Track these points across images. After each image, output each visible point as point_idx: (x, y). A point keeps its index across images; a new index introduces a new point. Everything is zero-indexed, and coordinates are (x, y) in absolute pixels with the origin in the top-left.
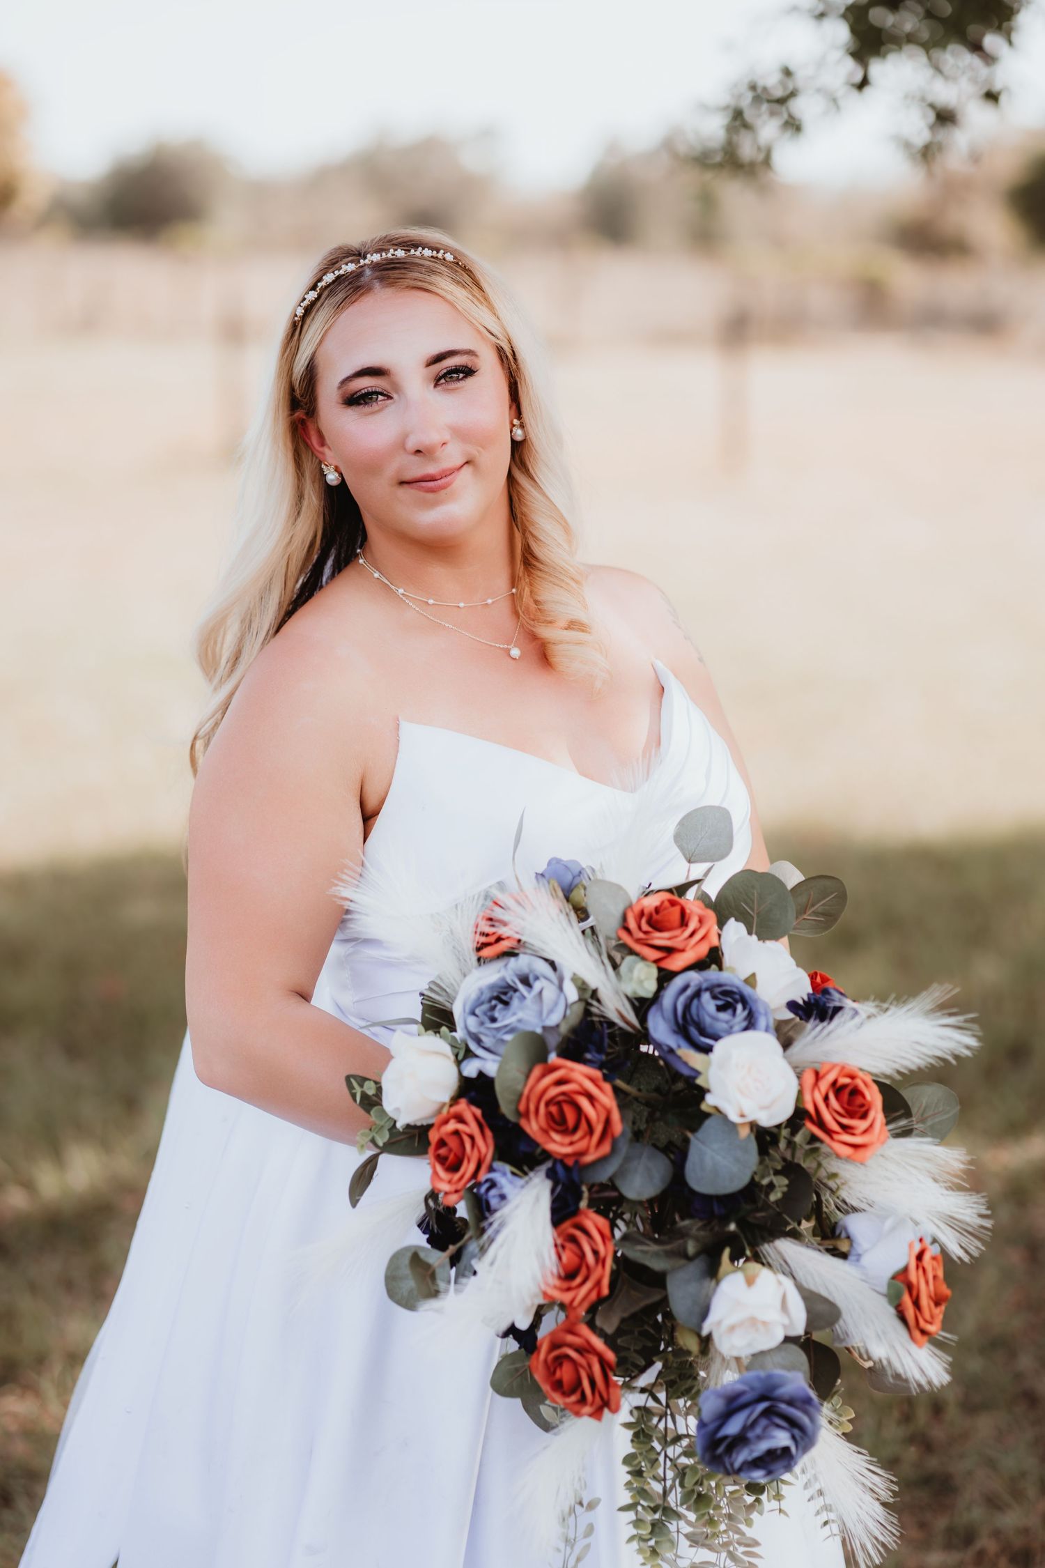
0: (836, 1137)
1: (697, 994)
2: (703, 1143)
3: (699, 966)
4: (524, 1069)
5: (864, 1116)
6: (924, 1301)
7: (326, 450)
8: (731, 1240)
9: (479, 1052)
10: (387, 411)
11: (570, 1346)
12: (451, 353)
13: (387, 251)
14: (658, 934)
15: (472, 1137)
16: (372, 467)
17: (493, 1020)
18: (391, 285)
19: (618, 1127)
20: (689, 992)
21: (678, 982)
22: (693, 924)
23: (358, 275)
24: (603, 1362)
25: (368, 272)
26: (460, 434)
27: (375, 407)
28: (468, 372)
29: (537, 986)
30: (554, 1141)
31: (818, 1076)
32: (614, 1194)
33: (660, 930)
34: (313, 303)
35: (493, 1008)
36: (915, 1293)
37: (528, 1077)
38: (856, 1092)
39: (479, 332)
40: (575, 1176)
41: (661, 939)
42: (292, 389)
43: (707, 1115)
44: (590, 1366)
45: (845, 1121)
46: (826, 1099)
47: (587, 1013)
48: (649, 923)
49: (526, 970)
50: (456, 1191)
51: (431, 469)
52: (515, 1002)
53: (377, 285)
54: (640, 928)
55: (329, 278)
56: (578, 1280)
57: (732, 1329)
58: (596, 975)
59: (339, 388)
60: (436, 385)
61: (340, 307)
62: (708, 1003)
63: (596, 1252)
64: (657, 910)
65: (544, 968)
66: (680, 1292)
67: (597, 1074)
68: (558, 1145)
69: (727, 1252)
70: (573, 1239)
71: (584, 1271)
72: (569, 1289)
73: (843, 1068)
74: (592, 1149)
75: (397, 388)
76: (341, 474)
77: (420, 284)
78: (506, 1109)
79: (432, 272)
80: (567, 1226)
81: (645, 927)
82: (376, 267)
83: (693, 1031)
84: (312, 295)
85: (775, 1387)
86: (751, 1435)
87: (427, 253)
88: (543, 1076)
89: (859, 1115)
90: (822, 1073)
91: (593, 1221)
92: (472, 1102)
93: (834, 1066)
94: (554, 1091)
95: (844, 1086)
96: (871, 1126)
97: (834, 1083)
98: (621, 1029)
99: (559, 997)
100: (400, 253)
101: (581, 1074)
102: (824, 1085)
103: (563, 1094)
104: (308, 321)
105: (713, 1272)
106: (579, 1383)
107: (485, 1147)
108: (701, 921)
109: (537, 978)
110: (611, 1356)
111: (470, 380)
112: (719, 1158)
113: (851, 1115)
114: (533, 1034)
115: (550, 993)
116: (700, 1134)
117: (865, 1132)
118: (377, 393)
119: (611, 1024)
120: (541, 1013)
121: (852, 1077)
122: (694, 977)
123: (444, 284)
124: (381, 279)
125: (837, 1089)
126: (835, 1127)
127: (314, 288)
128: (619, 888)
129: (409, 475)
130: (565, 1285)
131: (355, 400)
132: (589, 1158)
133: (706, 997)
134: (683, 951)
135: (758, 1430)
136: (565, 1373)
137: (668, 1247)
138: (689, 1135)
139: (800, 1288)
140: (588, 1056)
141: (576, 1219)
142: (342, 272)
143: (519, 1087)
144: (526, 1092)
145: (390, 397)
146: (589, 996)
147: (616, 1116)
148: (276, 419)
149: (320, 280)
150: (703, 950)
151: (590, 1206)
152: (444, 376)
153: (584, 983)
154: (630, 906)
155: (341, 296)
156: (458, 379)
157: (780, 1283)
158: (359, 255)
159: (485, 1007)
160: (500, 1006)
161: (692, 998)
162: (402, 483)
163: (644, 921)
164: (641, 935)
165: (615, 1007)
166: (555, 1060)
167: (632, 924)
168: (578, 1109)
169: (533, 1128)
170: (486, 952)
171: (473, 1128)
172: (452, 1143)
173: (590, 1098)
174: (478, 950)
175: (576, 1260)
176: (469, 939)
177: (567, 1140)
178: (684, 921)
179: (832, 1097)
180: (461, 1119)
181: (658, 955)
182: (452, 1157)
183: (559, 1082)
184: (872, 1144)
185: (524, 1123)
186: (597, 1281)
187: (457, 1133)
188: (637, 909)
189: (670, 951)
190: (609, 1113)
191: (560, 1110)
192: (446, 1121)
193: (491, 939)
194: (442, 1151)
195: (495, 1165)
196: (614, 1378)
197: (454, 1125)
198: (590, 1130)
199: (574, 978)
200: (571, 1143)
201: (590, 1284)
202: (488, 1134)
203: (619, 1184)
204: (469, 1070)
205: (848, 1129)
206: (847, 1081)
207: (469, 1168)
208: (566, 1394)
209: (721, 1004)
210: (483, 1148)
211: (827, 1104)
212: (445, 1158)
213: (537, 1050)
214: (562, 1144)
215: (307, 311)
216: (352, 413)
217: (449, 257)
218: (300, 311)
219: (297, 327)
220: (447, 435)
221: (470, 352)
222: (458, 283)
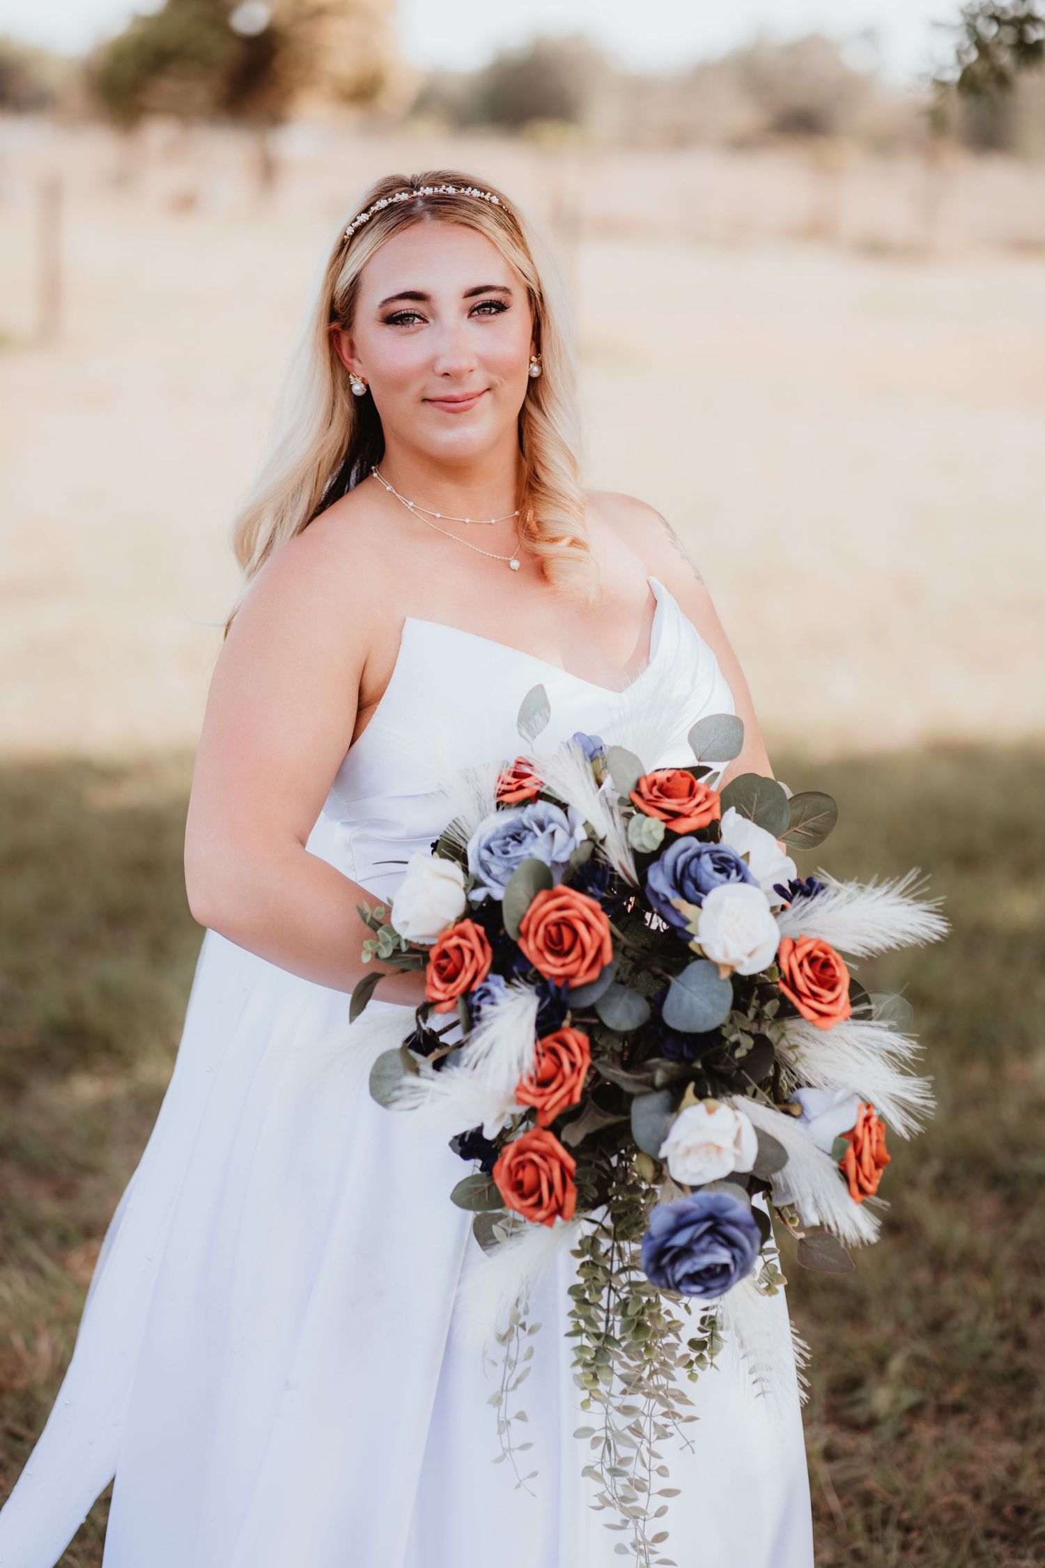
0: (805, 1000)
1: (698, 855)
2: (683, 985)
3: (700, 834)
4: (532, 894)
5: (832, 989)
6: (866, 1158)
7: (355, 362)
8: (696, 1077)
9: (488, 881)
10: (422, 333)
11: (536, 1151)
12: (486, 288)
13: (439, 186)
14: (667, 800)
15: (472, 951)
16: (399, 384)
17: (506, 853)
18: (441, 218)
19: (608, 956)
20: (690, 853)
21: (680, 844)
22: (699, 798)
23: (410, 205)
24: (563, 1168)
25: (420, 204)
26: (487, 363)
27: (412, 328)
28: (500, 307)
29: (550, 828)
30: (548, 962)
31: (795, 946)
32: (595, 1021)
33: (669, 797)
34: (364, 225)
35: (507, 844)
36: (858, 1148)
37: (532, 901)
38: (827, 965)
39: (514, 273)
40: (563, 996)
41: (669, 804)
42: (333, 302)
43: (694, 957)
44: (551, 1170)
45: (815, 989)
46: (801, 965)
47: (594, 855)
48: (660, 790)
49: (541, 816)
50: (451, 998)
51: (455, 392)
52: (529, 840)
53: (428, 216)
54: (651, 792)
55: (382, 203)
56: (553, 1086)
57: (688, 1151)
58: (606, 826)
59: (381, 306)
60: (470, 316)
61: (390, 232)
62: (707, 864)
63: (573, 1065)
64: (668, 779)
65: (556, 812)
66: (644, 1113)
67: (597, 905)
68: (551, 966)
69: (691, 1086)
70: (553, 1052)
71: (559, 1079)
72: (542, 1095)
73: (819, 942)
74: (581, 973)
75: (434, 313)
76: (367, 387)
77: (467, 221)
78: (509, 926)
79: (480, 211)
80: (549, 1041)
81: (655, 792)
82: (427, 199)
83: (689, 886)
84: (365, 217)
85: (723, 1210)
86: (696, 1248)
87: (476, 193)
88: (547, 901)
89: (828, 986)
90: (797, 943)
91: (576, 1037)
92: (476, 920)
93: (809, 941)
94: (555, 916)
95: (816, 958)
96: (837, 999)
97: (809, 954)
98: (622, 878)
99: (568, 841)
100: (451, 190)
101: (582, 904)
102: (800, 953)
103: (563, 918)
104: (357, 241)
105: (674, 1106)
106: (538, 1186)
107: (484, 960)
108: (707, 796)
109: (551, 821)
110: (571, 1163)
111: (502, 317)
112: (696, 999)
113: (821, 984)
114: (542, 864)
115: (561, 837)
116: (681, 978)
117: (831, 1003)
118: (415, 315)
120: (551, 850)
121: (825, 952)
122: (693, 841)
123: (488, 223)
124: (433, 211)
125: (811, 959)
126: (805, 992)
127: (366, 211)
128: (635, 758)
129: (431, 395)
130: (540, 1091)
131: (393, 320)
132: (578, 982)
133: (706, 859)
134: (688, 816)
135: (703, 1244)
136: (526, 1176)
137: (638, 1077)
138: (671, 978)
139: (756, 1130)
140: (590, 889)
141: (558, 1035)
142: (395, 200)
143: (523, 908)
144: (529, 913)
145: (426, 321)
146: (595, 842)
147: (608, 946)
149: (373, 204)
150: (706, 820)
151: (573, 1025)
152: (477, 309)
153: (594, 832)
154: (644, 776)
155: (393, 221)
156: (490, 313)
157: (737, 1118)
158: (412, 186)
159: (500, 842)
160: (514, 843)
161: (692, 858)
162: (425, 400)
163: (655, 788)
164: (651, 798)
165: (618, 857)
166: (560, 887)
167: (644, 788)
168: (575, 934)
169: (529, 948)
170: (507, 798)
171: (475, 944)
172: (454, 955)
173: (588, 925)
174: (499, 795)
175: (553, 1068)
176: (490, 787)
177: (560, 962)
178: (692, 792)
179: (806, 964)
180: (462, 935)
181: (666, 817)
182: (450, 967)
183: (560, 908)
184: (835, 1015)
185: (521, 943)
186: (571, 1091)
187: (458, 948)
188: (650, 780)
189: (675, 815)
190: (602, 941)
191: (560, 933)
192: (450, 938)
193: (513, 787)
194: (443, 962)
195: (491, 976)
196: (570, 1184)
197: (455, 941)
198: (583, 955)
199: (586, 824)
200: (563, 965)
201: (563, 1091)
202: (488, 949)
203: (600, 1012)
204: (478, 895)
205: (815, 996)
206: (821, 955)
207: (464, 979)
208: (523, 1196)
209: (717, 866)
210: (481, 961)
211: (801, 971)
212: (444, 968)
213: (543, 879)
214: (554, 966)
215: (358, 231)
216: (389, 332)
217: (495, 200)
218: (350, 231)
219: (345, 246)
220: (474, 363)
221: (505, 290)
222: (501, 225)
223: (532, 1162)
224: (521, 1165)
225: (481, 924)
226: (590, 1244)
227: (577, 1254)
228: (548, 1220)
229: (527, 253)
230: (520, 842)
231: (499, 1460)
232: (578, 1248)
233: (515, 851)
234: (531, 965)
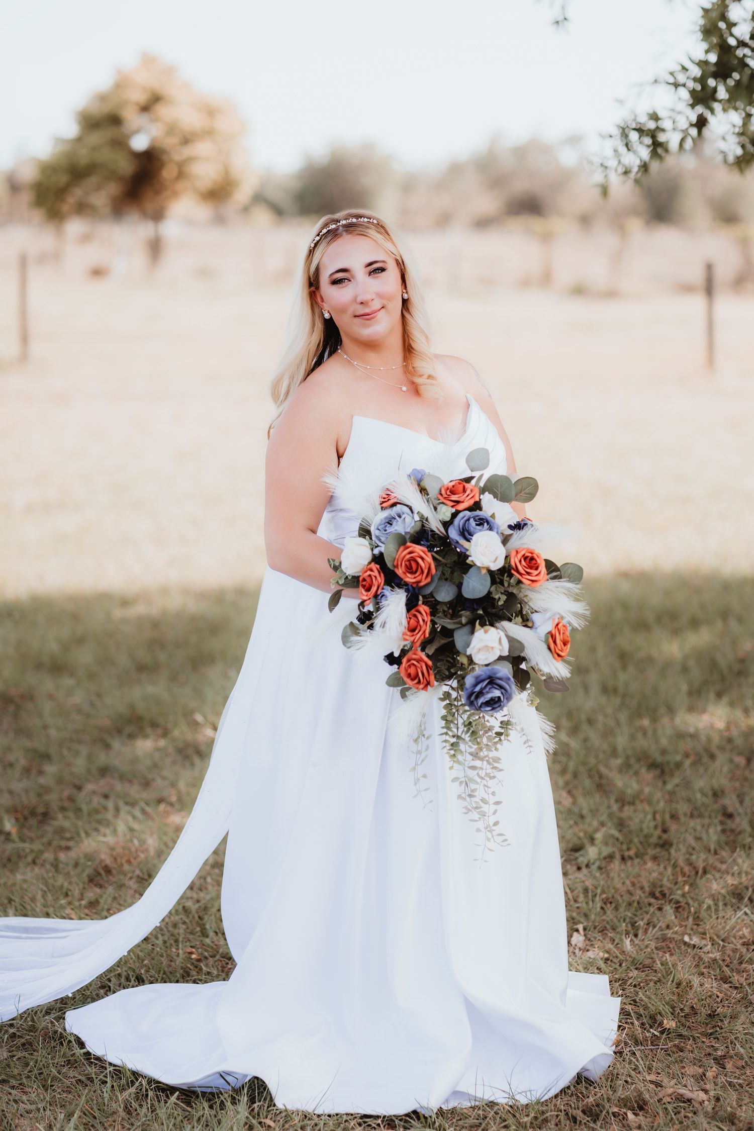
0: (523, 576)
1: (468, 520)
2: (469, 579)
3: (470, 509)
4: (397, 548)
5: (537, 569)
6: (558, 642)
7: (324, 304)
8: (480, 617)
9: (380, 544)
10: (349, 286)
11: (414, 660)
12: (376, 262)
13: (349, 221)
14: (453, 496)
15: (376, 577)
16: (342, 310)
17: (385, 531)
18: (350, 233)
19: (433, 571)
20: (465, 519)
21: (461, 515)
22: (468, 492)
23: (336, 229)
24: (427, 665)
25: (341, 228)
26: (380, 296)
27: (344, 284)
28: (383, 270)
29: (403, 517)
30: (408, 578)
31: (517, 552)
32: (433, 599)
33: (454, 494)
34: (318, 242)
35: (386, 526)
36: (555, 640)
37: (398, 551)
38: (532, 559)
39: (388, 253)
40: (417, 591)
41: (454, 498)
42: (310, 278)
43: (470, 566)
44: (421, 667)
45: (528, 570)
46: (520, 561)
47: (423, 526)
48: (450, 492)
49: (400, 511)
50: (369, 599)
51: (367, 311)
52: (394, 523)
53: (344, 233)
54: (446, 494)
55: (325, 231)
56: (417, 631)
57: (480, 650)
58: (427, 511)
59: (329, 277)
60: (369, 275)
61: (329, 243)
62: (473, 523)
63: (424, 621)
64: (453, 486)
65: (406, 509)
66: (459, 638)
67: (425, 549)
68: (410, 579)
69: (478, 621)
70: (415, 616)
71: (418, 628)
72: (413, 636)
73: (528, 549)
74: (423, 580)
75: (353, 277)
76: (330, 314)
77: (362, 233)
78: (389, 565)
79: (368, 228)
80: (413, 612)
81: (448, 493)
82: (344, 226)
83: (466, 534)
84: (318, 238)
85: (495, 674)
86: (484, 691)
87: (366, 220)
88: (404, 550)
89: (534, 568)
90: (519, 551)
91: (424, 609)
92: (376, 563)
93: (524, 549)
94: (408, 557)
95: (527, 557)
96: (540, 573)
97: (524, 555)
98: (438, 534)
99: (412, 522)
100: (354, 220)
101: (419, 549)
102: (519, 556)
103: (412, 557)
104: (316, 249)
105: (472, 632)
106: (417, 675)
107: (381, 580)
108: (471, 491)
109: (403, 514)
110: (430, 663)
111: (384, 273)
112: (475, 584)
113: (531, 568)
114: (400, 534)
115: (408, 520)
116: (468, 575)
117: (537, 575)
118: (345, 279)
119: (432, 531)
120: (405, 527)
121: (532, 553)
122: (467, 513)
123: (372, 233)
124: (346, 231)
125: (525, 558)
126: (524, 572)
127: (318, 235)
128: (439, 478)
129: (357, 313)
130: (412, 634)
131: (336, 282)
132: (422, 584)
133: (472, 520)
134: (463, 502)
135: (487, 689)
136: (412, 671)
137: (455, 621)
138: (464, 575)
139: (507, 636)
140: (422, 543)
141: (416, 608)
142: (330, 228)
143: (394, 555)
144: (397, 557)
145: (350, 281)
146: (424, 520)
147: (433, 566)
148: (303, 292)
149: (321, 232)
150: (472, 502)
151: (423, 603)
152: (373, 271)
153: (423, 515)
154: (443, 486)
155: (329, 238)
156: (379, 273)
157: (498, 633)
158: (337, 221)
159: (383, 526)
160: (389, 525)
161: (466, 521)
162: (355, 316)
163: (448, 491)
164: (446, 496)
165: (435, 525)
166: (409, 544)
167: (443, 492)
168: (417, 563)
169: (400, 572)
170: (384, 505)
171: (376, 573)
172: (368, 579)
173: (422, 559)
174: (381, 504)
175: (415, 624)
176: (377, 501)
177: (413, 576)
178: (464, 490)
179: (523, 560)
180: (371, 570)
181: (453, 504)
182: (367, 585)
183: (410, 553)
184: (539, 580)
185: (396, 570)
186: (424, 632)
187: (370, 576)
188: (446, 487)
189: (458, 502)
190: (430, 565)
191: (410, 564)
192: (366, 572)
193: (386, 500)
194: (364, 583)
195: (384, 587)
196: (431, 672)
197: (369, 573)
198: (422, 572)
199: (418, 513)
200: (415, 578)
201: (421, 633)
202: (382, 575)
203: (435, 595)
204: (376, 551)
205: (528, 573)
206: (530, 555)
207: (374, 589)
208: (413, 680)
209: (477, 523)
210: (380, 581)
211: (521, 564)
212: (365, 586)
213: (402, 541)
214: (411, 578)
215: (316, 245)
216: (334, 287)
217: (375, 222)
218: (313, 245)
219: (311, 252)
220: (374, 296)
221: (384, 262)
222: (379, 232)
223: (413, 664)
224: (409, 666)
225: (378, 564)
226: (447, 695)
227: (442, 700)
228: (425, 688)
229: (393, 243)
230: (391, 524)
231: (415, 796)
232: (443, 697)
233: (390, 529)
234: (402, 579)
